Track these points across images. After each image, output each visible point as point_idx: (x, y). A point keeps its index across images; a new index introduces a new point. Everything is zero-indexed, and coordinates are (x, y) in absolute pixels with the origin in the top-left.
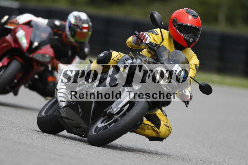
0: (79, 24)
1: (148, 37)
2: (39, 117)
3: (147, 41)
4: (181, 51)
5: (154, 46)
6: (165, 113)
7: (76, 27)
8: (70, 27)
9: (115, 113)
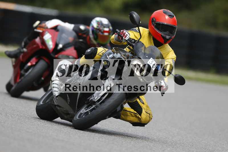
0: (101, 28)
1: (128, 34)
2: (37, 105)
3: (127, 38)
4: (157, 47)
5: (133, 42)
6: (142, 101)
7: (98, 31)
8: (93, 31)
9: (96, 101)
